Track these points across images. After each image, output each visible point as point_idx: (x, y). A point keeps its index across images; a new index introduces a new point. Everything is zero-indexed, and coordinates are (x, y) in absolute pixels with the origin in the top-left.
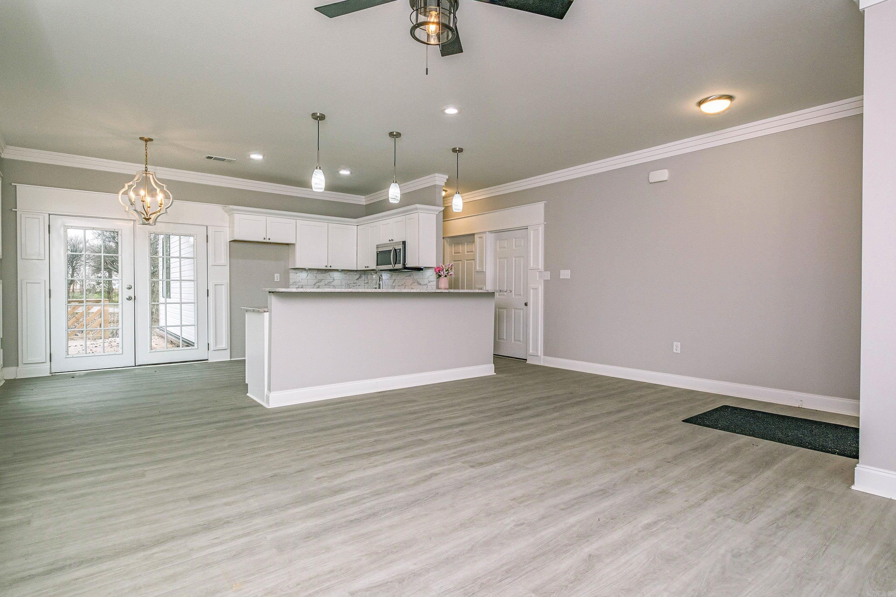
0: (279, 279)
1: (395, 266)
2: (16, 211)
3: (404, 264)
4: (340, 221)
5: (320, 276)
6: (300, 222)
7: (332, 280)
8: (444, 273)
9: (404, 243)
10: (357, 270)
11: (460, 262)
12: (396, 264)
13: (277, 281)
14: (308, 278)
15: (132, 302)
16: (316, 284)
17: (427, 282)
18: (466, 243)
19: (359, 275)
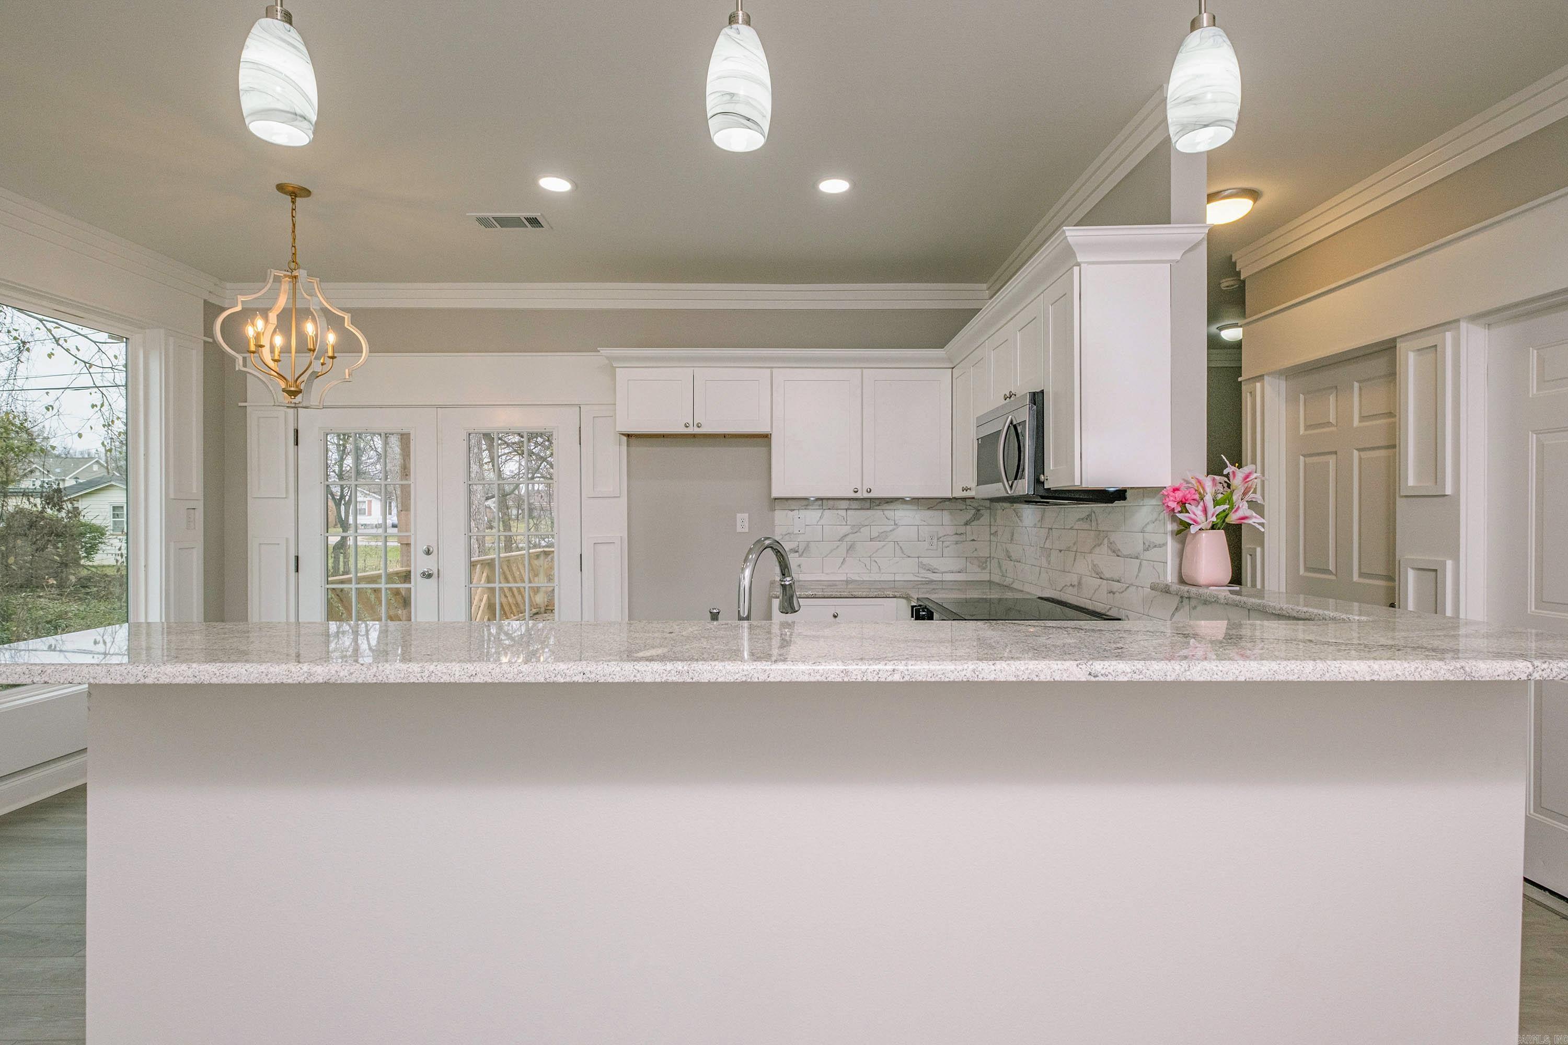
0: (747, 525)
1: (1011, 487)
2: (246, 407)
3: (1038, 482)
4: (886, 360)
5: (856, 516)
6: (780, 375)
7: (891, 528)
8: (1205, 511)
9: (1037, 398)
10: (955, 498)
11: (1332, 460)
12: (1016, 479)
13: (743, 530)
14: (822, 522)
15: (433, 581)
16: (847, 539)
17: (1141, 547)
18: (1356, 385)
19: (973, 512)
